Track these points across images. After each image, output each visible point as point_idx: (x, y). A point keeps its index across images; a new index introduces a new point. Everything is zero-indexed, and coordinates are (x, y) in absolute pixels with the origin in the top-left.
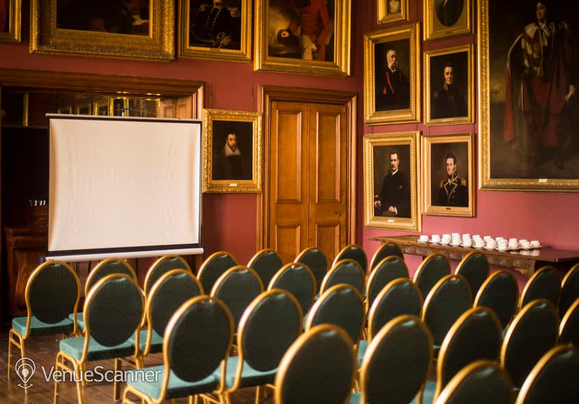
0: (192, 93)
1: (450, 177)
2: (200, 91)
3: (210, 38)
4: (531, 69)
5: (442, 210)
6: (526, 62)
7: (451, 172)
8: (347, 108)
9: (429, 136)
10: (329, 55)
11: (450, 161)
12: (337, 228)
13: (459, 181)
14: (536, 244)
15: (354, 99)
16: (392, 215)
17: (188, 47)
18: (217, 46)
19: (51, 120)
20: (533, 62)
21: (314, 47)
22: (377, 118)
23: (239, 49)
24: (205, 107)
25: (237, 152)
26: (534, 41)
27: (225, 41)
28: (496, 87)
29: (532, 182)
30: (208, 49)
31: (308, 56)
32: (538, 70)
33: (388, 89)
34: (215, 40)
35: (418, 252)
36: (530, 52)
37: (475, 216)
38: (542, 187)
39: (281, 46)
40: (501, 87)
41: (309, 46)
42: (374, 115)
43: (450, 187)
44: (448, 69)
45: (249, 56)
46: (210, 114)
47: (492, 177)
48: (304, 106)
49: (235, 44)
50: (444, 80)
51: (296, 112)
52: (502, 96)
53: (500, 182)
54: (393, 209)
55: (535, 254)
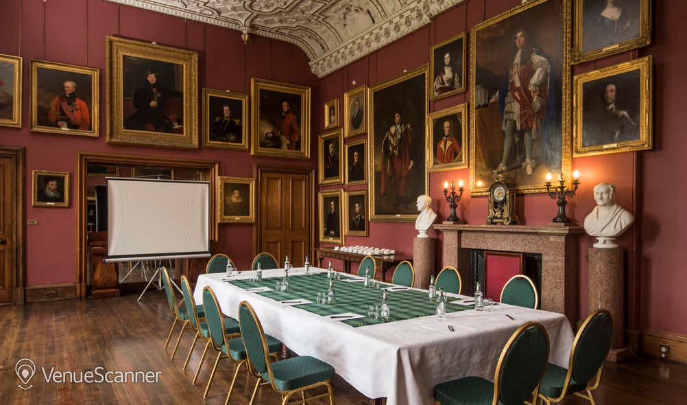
0: (212, 167)
1: (357, 214)
2: (217, 166)
3: (223, 137)
4: (393, 152)
5: (354, 232)
6: (391, 148)
7: (357, 211)
8: (309, 177)
9: (348, 191)
10: (298, 146)
11: (357, 205)
12: (303, 243)
13: (361, 217)
14: (393, 252)
15: (313, 171)
16: (332, 236)
17: (209, 141)
18: (227, 141)
19: (109, 181)
20: (394, 148)
21: (288, 142)
22: (325, 182)
23: (241, 142)
24: (219, 175)
25: (240, 201)
26: (394, 136)
27: (233, 138)
28: (377, 163)
29: (392, 217)
30: (221, 143)
31: (285, 147)
32: (396, 152)
33: (330, 166)
34: (226, 137)
35: (333, 256)
36: (392, 142)
37: (368, 236)
38: (397, 219)
39: (268, 141)
40: (379, 163)
41: (285, 141)
42: (324, 180)
43: (357, 220)
44: (356, 154)
45: (247, 147)
46: (222, 179)
47: (376, 214)
48: (283, 176)
49: (239, 140)
50: (354, 160)
51: (278, 179)
52: (379, 168)
53: (379, 217)
54: (332, 232)
55: (392, 257)
